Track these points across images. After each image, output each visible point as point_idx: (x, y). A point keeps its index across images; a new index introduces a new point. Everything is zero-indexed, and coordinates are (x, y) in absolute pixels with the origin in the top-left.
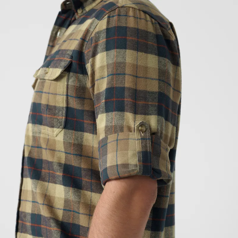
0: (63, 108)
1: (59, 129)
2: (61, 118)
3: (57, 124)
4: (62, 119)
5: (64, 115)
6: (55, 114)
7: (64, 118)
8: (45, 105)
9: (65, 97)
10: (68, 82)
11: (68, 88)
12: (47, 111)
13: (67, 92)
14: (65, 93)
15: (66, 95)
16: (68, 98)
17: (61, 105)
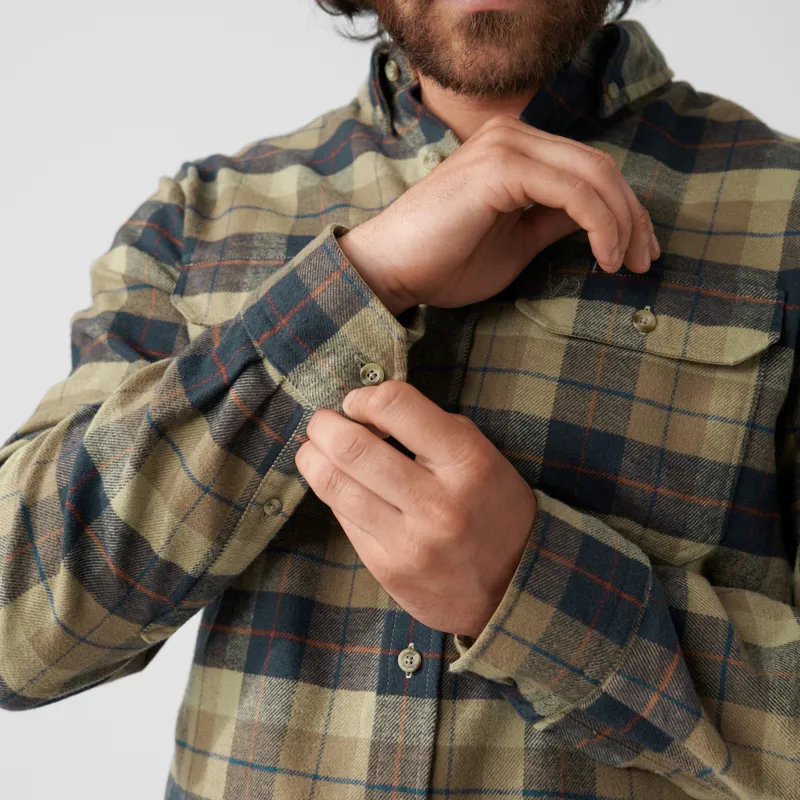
0: (727, 467)
1: (703, 546)
2: (716, 504)
3: (702, 526)
4: (717, 508)
5: (727, 493)
6: (690, 489)
7: (724, 504)
8: (652, 448)
9: (742, 430)
10: (763, 377)
11: (759, 399)
12: (659, 472)
13: (755, 413)
14: (745, 417)
15: (747, 425)
16: (751, 436)
17: (722, 458)
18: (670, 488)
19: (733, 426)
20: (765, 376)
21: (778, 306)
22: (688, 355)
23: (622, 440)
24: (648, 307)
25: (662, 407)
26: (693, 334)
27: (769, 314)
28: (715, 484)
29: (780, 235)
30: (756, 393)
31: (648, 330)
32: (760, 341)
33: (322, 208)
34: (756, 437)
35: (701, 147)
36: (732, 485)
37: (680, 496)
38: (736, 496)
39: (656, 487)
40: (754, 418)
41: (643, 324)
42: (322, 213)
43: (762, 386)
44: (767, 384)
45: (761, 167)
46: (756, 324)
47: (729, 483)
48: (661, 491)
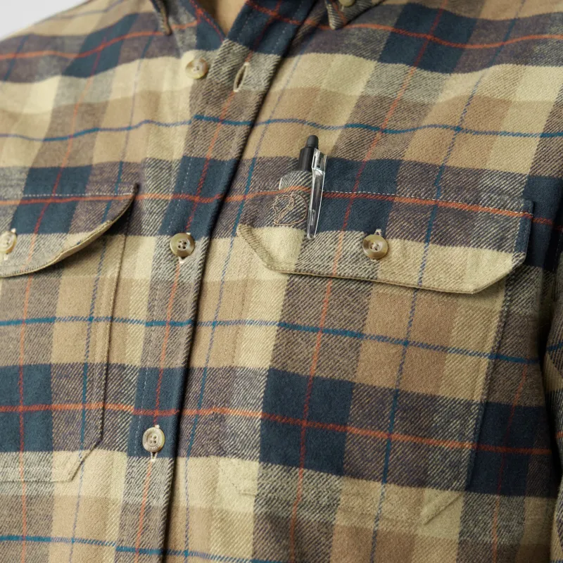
0: (468, 404)
1: (447, 493)
2: (457, 445)
3: (443, 471)
4: (460, 451)
5: (469, 432)
6: (428, 432)
7: (468, 445)
8: (385, 392)
9: (485, 363)
10: (510, 301)
11: (504, 327)
12: (392, 417)
13: (500, 343)
14: (488, 347)
15: (490, 357)
16: (494, 368)
17: (463, 395)
18: (406, 433)
19: (475, 359)
20: (511, 301)
21: (525, 219)
22: (424, 284)
23: (351, 385)
24: (379, 231)
25: (396, 342)
26: (431, 258)
27: (516, 229)
28: (456, 424)
29: (535, 136)
30: (501, 321)
31: (380, 257)
32: (504, 263)
33: (72, 132)
34: (501, 369)
35: (468, 47)
36: (476, 424)
37: (418, 440)
38: (480, 436)
39: (391, 433)
40: (499, 348)
41: (374, 250)
42: (71, 137)
43: (508, 312)
44: (514, 308)
45: (526, 64)
46: (499, 245)
47: (472, 422)
48: (398, 436)
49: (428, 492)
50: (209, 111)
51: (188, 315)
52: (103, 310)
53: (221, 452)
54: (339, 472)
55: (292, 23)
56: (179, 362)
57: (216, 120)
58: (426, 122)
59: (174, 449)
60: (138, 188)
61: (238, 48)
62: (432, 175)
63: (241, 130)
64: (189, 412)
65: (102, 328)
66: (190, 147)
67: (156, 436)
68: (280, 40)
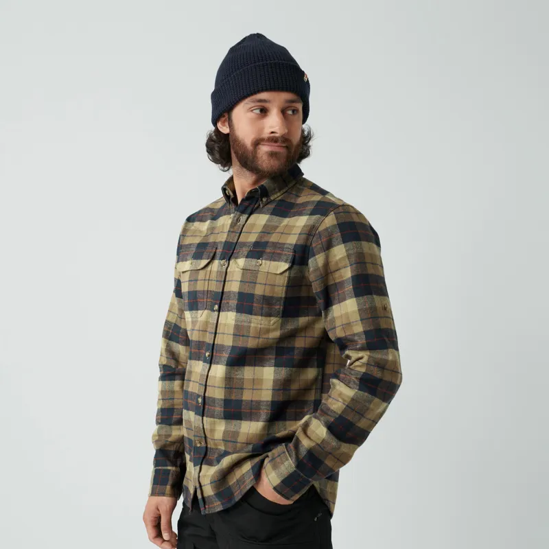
0: (281, 298)
1: (277, 318)
3: (276, 313)
4: (280, 308)
6: (272, 304)
7: (282, 307)
8: (261, 296)
9: (285, 288)
10: (290, 274)
11: (289, 280)
12: (263, 301)
14: (285, 284)
16: (287, 289)
17: (280, 296)
19: (282, 287)
21: (293, 255)
24: (261, 259)
25: (263, 284)
26: (271, 265)
27: (290, 257)
28: (278, 302)
29: (298, 234)
30: (288, 278)
31: (260, 265)
32: (287, 266)
34: (289, 289)
35: (292, 211)
36: (283, 302)
37: (269, 306)
40: (288, 284)
41: (259, 263)
43: (290, 276)
45: (301, 216)
46: (286, 261)
48: (264, 306)
49: (272, 318)
50: (232, 230)
51: (223, 280)
52: (207, 278)
53: (228, 311)
54: (251, 314)
55: (252, 206)
56: (221, 291)
57: (233, 232)
58: (277, 231)
59: (219, 311)
60: (216, 249)
61: (238, 213)
62: (275, 245)
63: (238, 235)
64: (223, 302)
65: (207, 282)
66: (227, 239)
67: (216, 307)
68: (249, 211)
